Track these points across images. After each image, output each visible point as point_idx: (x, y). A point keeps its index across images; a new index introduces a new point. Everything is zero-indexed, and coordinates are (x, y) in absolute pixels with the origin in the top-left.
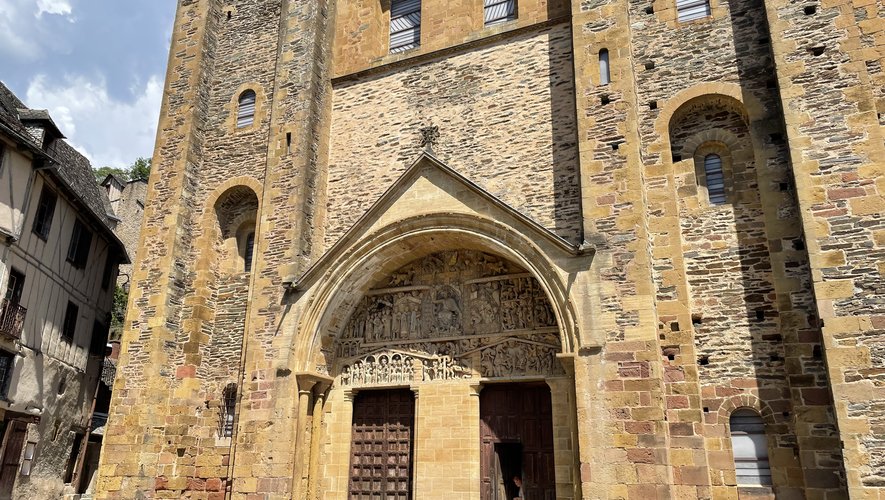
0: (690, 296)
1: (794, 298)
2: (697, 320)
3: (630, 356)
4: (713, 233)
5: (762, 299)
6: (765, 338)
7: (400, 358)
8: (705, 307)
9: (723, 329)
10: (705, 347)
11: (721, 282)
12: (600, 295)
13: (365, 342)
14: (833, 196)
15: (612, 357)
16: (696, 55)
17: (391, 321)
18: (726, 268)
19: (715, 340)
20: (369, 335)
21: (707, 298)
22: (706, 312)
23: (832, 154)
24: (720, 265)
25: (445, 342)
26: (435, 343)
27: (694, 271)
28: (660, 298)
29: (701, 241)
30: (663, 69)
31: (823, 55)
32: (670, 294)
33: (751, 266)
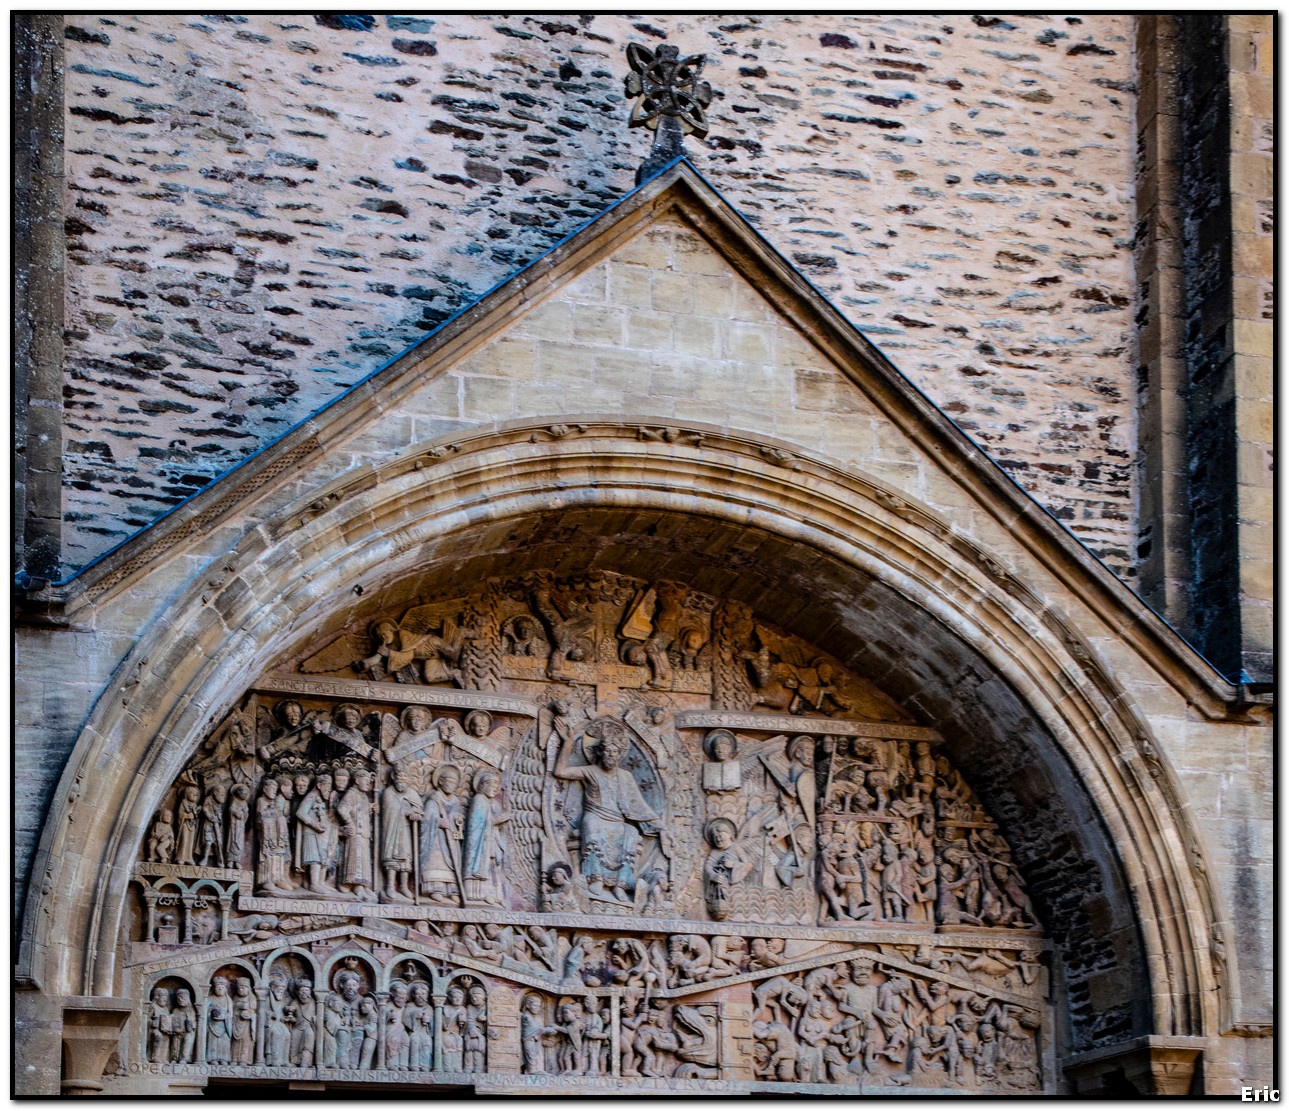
7: (425, 974)
13: (259, 890)
17: (379, 818)
20: (276, 866)
25: (612, 934)
26: (570, 933)
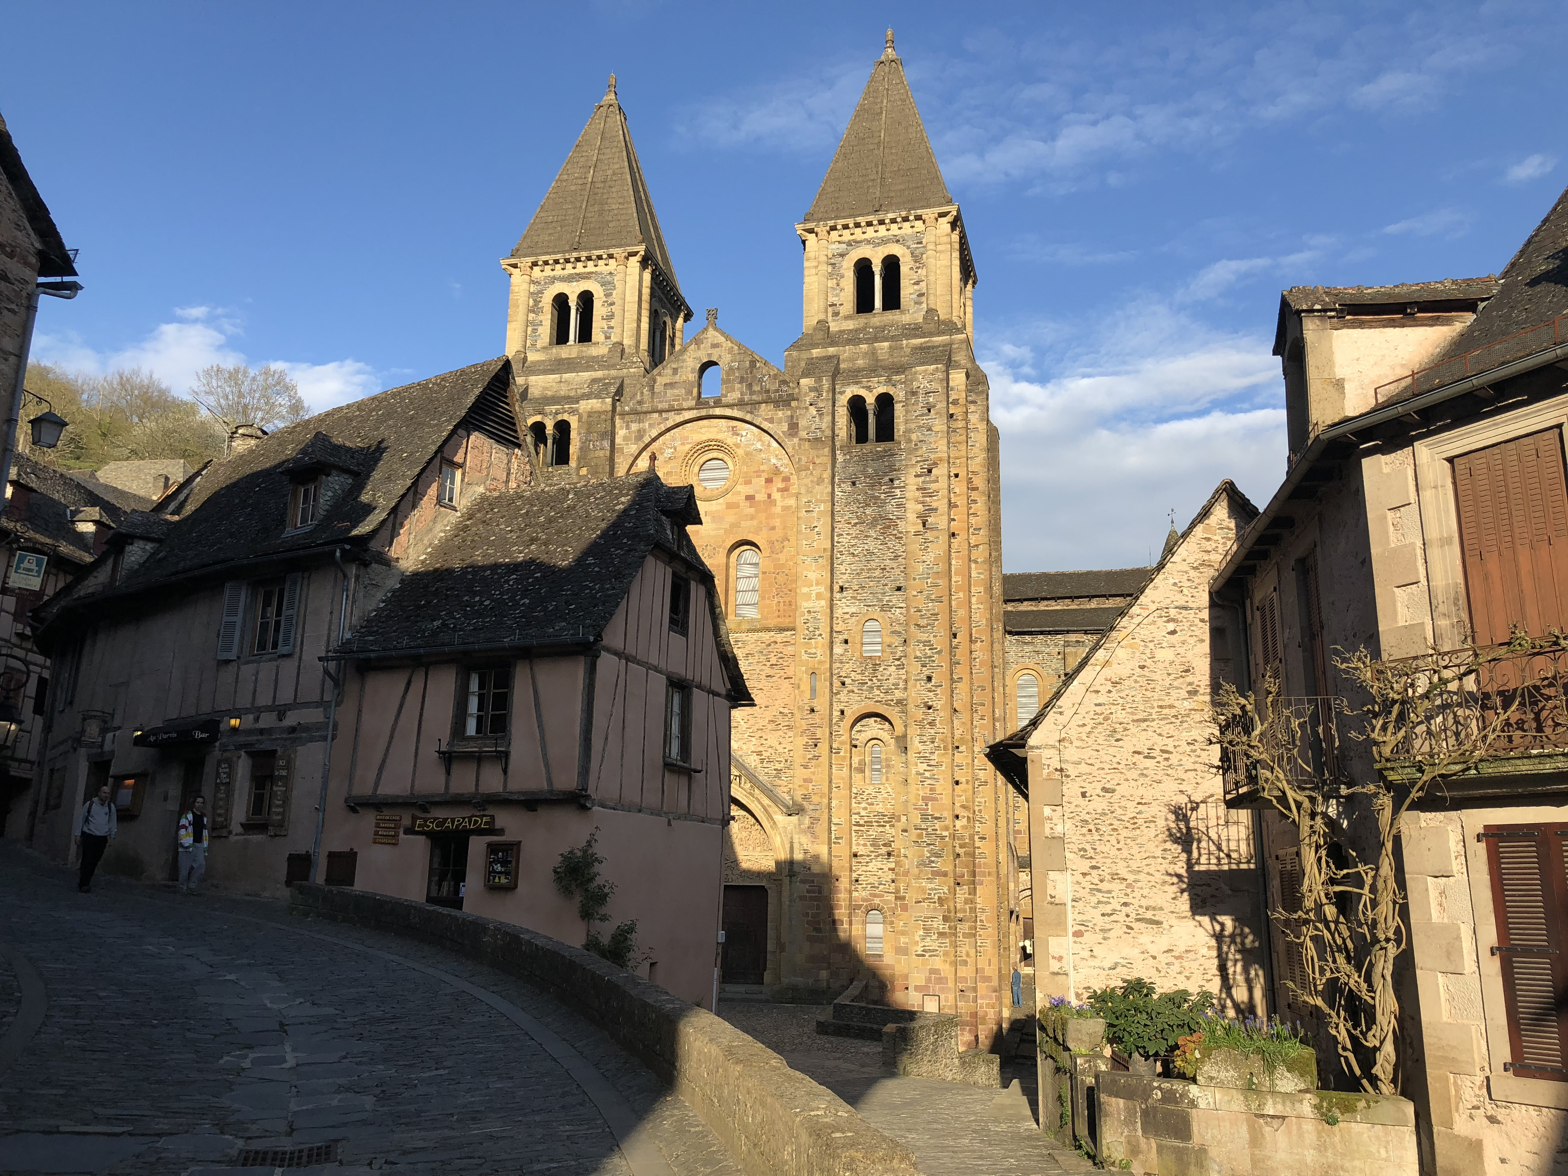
0: (854, 839)
1: (902, 851)
2: (855, 855)
3: (813, 882)
4: (870, 801)
5: (890, 846)
6: (889, 869)
8: (861, 847)
9: (867, 862)
10: (859, 872)
11: (870, 833)
12: (799, 843)
14: (923, 798)
15: (803, 882)
16: (870, 683)
18: (874, 824)
19: (864, 868)
21: (862, 842)
22: (861, 850)
23: (927, 774)
24: (871, 822)
27: (858, 824)
28: (835, 843)
29: (864, 805)
30: (850, 688)
31: (931, 711)
32: (840, 841)
33: (888, 825)
